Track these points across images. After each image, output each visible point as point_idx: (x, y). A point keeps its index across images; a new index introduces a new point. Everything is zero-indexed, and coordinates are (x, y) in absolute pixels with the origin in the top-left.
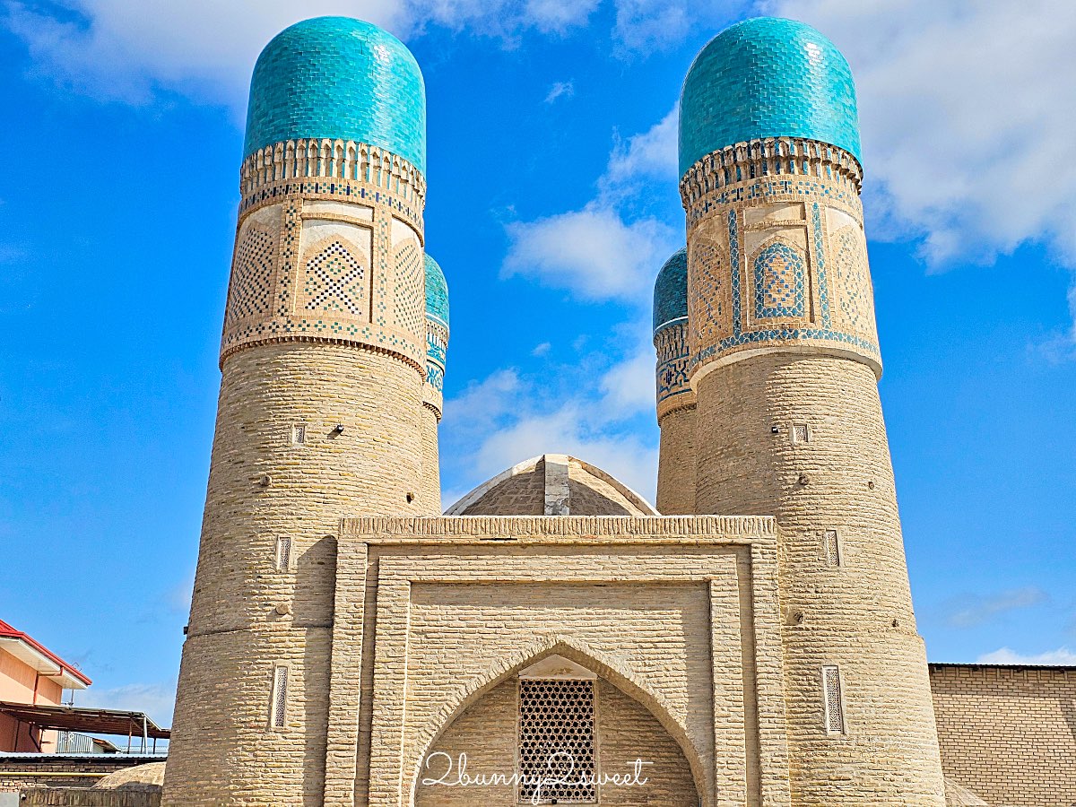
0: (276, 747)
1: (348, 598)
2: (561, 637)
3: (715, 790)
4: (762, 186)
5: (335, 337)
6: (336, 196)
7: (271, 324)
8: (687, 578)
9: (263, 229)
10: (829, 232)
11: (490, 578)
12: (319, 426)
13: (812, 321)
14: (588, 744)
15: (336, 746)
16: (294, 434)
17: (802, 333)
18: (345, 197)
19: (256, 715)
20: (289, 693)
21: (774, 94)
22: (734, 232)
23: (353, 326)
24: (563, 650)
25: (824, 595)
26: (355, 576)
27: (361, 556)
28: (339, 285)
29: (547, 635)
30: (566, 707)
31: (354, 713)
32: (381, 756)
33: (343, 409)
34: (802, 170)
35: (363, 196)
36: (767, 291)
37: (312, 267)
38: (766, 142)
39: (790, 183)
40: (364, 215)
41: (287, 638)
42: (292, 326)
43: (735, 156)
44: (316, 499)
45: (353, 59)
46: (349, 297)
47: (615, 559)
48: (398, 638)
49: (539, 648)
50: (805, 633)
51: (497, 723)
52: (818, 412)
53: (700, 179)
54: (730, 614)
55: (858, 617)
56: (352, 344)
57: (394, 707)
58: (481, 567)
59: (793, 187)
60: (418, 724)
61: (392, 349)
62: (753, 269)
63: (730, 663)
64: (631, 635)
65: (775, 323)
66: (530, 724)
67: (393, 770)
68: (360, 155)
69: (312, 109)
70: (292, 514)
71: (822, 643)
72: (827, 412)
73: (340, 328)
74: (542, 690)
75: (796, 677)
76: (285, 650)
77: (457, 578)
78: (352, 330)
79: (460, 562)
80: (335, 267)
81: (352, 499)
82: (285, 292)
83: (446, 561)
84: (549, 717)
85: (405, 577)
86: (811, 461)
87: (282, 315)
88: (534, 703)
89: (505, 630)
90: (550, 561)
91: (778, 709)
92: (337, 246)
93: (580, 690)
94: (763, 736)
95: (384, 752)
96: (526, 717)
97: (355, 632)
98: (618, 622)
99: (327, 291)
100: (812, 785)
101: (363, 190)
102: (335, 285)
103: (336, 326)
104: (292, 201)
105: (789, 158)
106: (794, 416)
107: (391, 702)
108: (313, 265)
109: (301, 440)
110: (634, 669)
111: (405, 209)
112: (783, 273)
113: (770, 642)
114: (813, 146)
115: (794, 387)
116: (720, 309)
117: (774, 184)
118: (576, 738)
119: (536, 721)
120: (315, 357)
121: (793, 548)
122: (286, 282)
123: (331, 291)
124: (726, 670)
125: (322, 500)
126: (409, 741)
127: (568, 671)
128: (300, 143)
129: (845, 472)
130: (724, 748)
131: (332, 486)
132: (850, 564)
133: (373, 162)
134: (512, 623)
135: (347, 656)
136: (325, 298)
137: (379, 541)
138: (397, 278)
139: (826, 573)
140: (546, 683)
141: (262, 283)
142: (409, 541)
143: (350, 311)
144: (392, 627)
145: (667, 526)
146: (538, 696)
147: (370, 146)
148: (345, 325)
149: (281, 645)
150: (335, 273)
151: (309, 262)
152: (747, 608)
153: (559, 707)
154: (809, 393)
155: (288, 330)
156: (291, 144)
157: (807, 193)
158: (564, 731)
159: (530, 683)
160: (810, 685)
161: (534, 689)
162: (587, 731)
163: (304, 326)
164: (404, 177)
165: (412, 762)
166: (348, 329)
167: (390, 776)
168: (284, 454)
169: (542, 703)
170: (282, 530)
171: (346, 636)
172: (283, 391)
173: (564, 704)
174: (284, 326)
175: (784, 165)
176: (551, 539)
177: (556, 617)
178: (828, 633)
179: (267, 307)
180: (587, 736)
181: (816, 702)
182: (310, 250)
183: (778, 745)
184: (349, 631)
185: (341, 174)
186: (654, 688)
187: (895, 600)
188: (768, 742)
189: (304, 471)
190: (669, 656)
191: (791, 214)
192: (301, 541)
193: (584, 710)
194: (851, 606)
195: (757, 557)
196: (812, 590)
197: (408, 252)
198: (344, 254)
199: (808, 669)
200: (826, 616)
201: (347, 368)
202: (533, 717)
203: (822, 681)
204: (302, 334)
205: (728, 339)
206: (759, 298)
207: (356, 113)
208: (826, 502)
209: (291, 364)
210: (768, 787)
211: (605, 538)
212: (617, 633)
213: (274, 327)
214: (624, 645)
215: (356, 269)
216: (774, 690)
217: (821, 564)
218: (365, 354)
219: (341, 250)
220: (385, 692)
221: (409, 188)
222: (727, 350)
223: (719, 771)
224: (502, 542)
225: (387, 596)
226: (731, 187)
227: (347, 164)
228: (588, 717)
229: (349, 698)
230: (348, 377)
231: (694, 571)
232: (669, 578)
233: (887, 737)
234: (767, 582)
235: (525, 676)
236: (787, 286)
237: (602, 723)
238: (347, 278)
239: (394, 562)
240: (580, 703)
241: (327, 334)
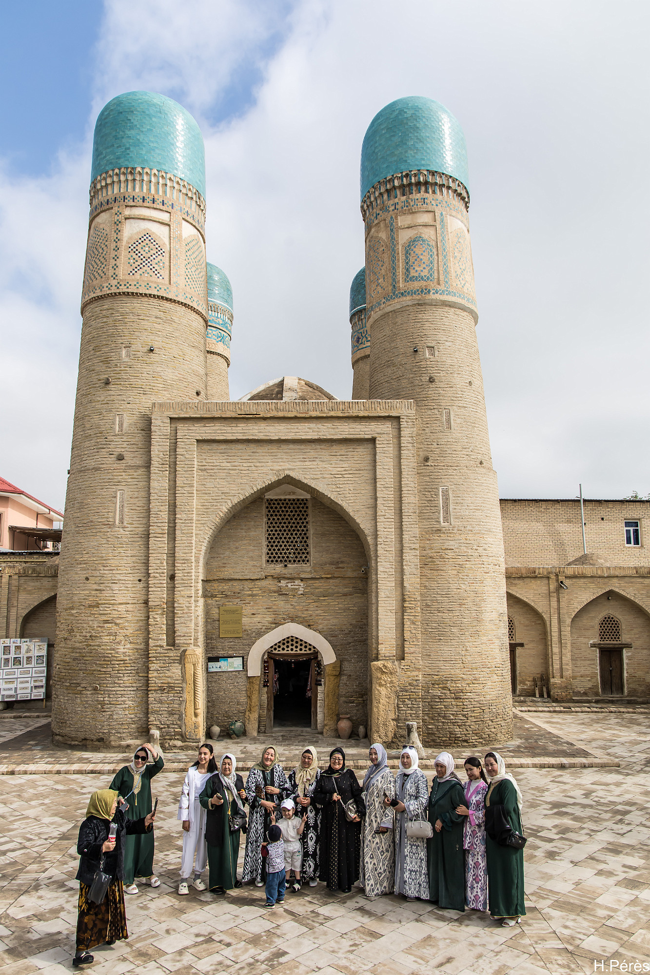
0: (119, 536)
1: (159, 448)
2: (287, 472)
3: (377, 556)
4: (410, 201)
5: (147, 292)
6: (146, 204)
7: (108, 285)
8: (362, 436)
9: (101, 227)
10: (449, 231)
11: (244, 438)
12: (139, 346)
13: (439, 284)
14: (305, 534)
15: (155, 535)
16: (124, 352)
17: (433, 291)
18: (152, 205)
19: (107, 518)
20: (126, 505)
21: (417, 142)
22: (392, 230)
23: (158, 286)
24: (289, 480)
25: (442, 446)
26: (162, 437)
27: (166, 425)
28: (149, 260)
29: (278, 471)
30: (293, 514)
31: (165, 516)
32: (182, 540)
33: (153, 337)
34: (434, 192)
35: (163, 205)
36: (412, 266)
37: (133, 249)
38: (412, 173)
39: (427, 199)
40: (165, 217)
41: (123, 473)
42: (121, 285)
43: (393, 182)
44: (139, 392)
45: (155, 117)
46: (156, 268)
47: (320, 426)
48: (190, 473)
49: (274, 478)
50: (430, 468)
51: (253, 523)
52: (441, 339)
53: (372, 199)
54: (387, 457)
55: (461, 459)
56: (158, 297)
57: (188, 513)
58: (239, 431)
59: (429, 202)
60: (203, 522)
61: (184, 301)
62: (404, 253)
63: (387, 485)
64: (330, 470)
65: (416, 285)
66: (271, 523)
67: (189, 548)
68: (160, 179)
69: (129, 149)
70: (124, 401)
71: (439, 474)
72: (446, 339)
73: (150, 287)
74: (278, 504)
75: (424, 493)
76: (123, 480)
77: (224, 438)
78: (158, 288)
79: (226, 428)
80: (147, 249)
81: (161, 392)
82: (115, 265)
83: (217, 428)
84: (283, 519)
85: (192, 437)
86: (437, 369)
87: (114, 278)
88: (274, 511)
89: (254, 468)
90: (281, 428)
91: (413, 511)
92: (147, 236)
93: (300, 504)
94: (404, 526)
95: (183, 538)
96: (269, 519)
97: (163, 469)
98: (321, 463)
99: (141, 264)
100: (432, 553)
101: (163, 201)
102: (147, 260)
103: (148, 286)
104: (119, 207)
105: (426, 183)
106: (427, 341)
107: (187, 510)
108: (132, 247)
109: (128, 356)
110: (331, 489)
111: (191, 215)
112: (422, 254)
113: (410, 473)
114: (441, 177)
115: (428, 325)
116: (384, 278)
117: (417, 199)
118: (298, 531)
119: (275, 521)
120: (135, 305)
121: (425, 420)
122: (116, 258)
123: (144, 264)
124: (384, 489)
125: (142, 392)
126: (198, 532)
127: (294, 493)
128: (122, 170)
129: (456, 375)
130: (382, 533)
131: (149, 384)
132: (457, 429)
133: (169, 183)
134: (258, 464)
135: (160, 483)
136: (141, 268)
137: (177, 416)
138: (187, 258)
139: (443, 434)
140: (281, 500)
141: (102, 260)
142: (195, 416)
143: (156, 277)
144: (186, 466)
145: (351, 406)
146: (276, 508)
147: (167, 173)
148: (153, 285)
149: (120, 477)
150: (147, 253)
151: (130, 246)
152: (396, 453)
153: (288, 513)
154: (436, 328)
155: (118, 288)
156: (117, 171)
157: (437, 205)
158: (292, 527)
159: (272, 500)
160: (432, 497)
161: (274, 504)
162: (305, 527)
163: (128, 285)
164: (190, 195)
165: (200, 544)
166: (156, 288)
167: (187, 551)
168: (118, 364)
169: (278, 511)
170: (118, 410)
171: (158, 472)
172: (117, 326)
173: (292, 512)
174: (116, 286)
175: (423, 189)
176: (281, 414)
177: (285, 460)
178: (443, 468)
179: (105, 274)
180: (305, 529)
181: (435, 506)
182: (130, 238)
183: (412, 530)
184: (159, 469)
185: (149, 190)
186: (342, 500)
187: (482, 449)
188: (408, 529)
189: (130, 374)
190: (351, 482)
191: (426, 218)
192: (130, 416)
193: (303, 515)
194: (457, 452)
195: (404, 424)
196: (435, 444)
197: (194, 243)
198: (152, 241)
199: (432, 488)
200: (442, 458)
201: (155, 312)
202: (274, 519)
203: (439, 495)
204: (127, 290)
205: (389, 296)
206: (407, 270)
207: (157, 151)
208: (444, 392)
209: (120, 310)
210: (407, 555)
211: (314, 414)
212: (321, 469)
213: (109, 286)
214: (325, 476)
215: (160, 251)
216: (411, 500)
217: (440, 428)
218: (167, 305)
219: (150, 238)
220: (183, 504)
221: (194, 204)
222: (388, 303)
223: (379, 546)
224: (252, 416)
225: (183, 448)
226: (391, 202)
227: (152, 184)
228: (305, 519)
229: (162, 508)
230: (156, 318)
231: (366, 433)
232: (352, 437)
233: (475, 526)
234: (409, 439)
235: (269, 496)
236: (424, 263)
237: (313, 522)
238: (154, 256)
239: (186, 428)
240: (301, 511)
241: (142, 291)
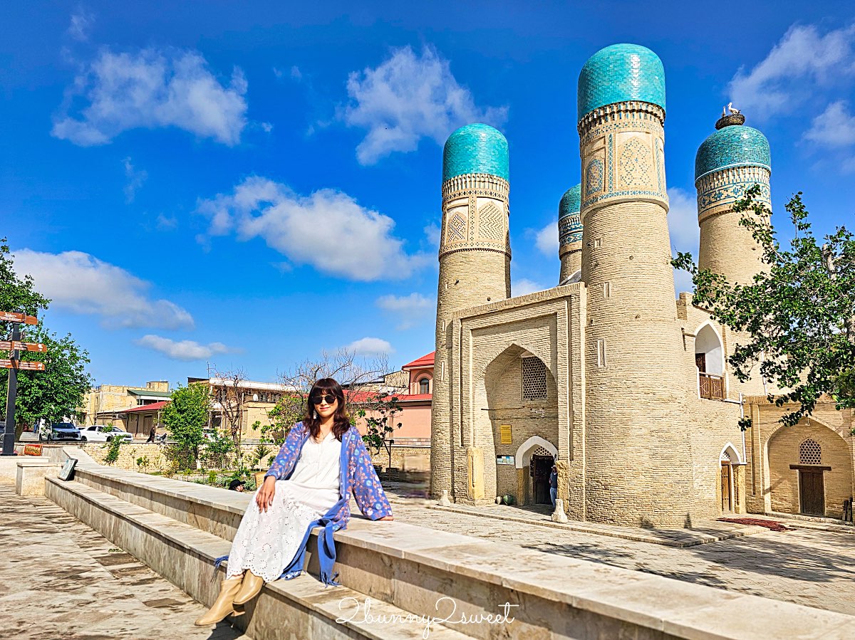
1: (456, 338)
5: (456, 249)
6: (456, 198)
10: (617, 146)
12: (452, 282)
13: (605, 190)
14: (544, 379)
15: (455, 385)
16: (446, 286)
18: (458, 197)
19: (439, 377)
26: (457, 330)
27: (459, 324)
31: (458, 374)
33: (459, 274)
34: (606, 121)
35: (465, 194)
36: (590, 183)
40: (465, 201)
42: (445, 249)
45: (460, 144)
46: (460, 233)
48: (468, 348)
49: (506, 347)
56: (462, 250)
58: (488, 321)
59: (601, 131)
60: (475, 376)
61: (477, 247)
62: (587, 174)
67: (468, 391)
68: (463, 179)
70: (446, 312)
74: (529, 361)
77: (482, 326)
78: (461, 245)
79: (483, 321)
83: (480, 321)
85: (470, 329)
87: (443, 246)
92: (457, 216)
95: (465, 386)
101: (465, 192)
102: (456, 230)
103: (456, 246)
107: (467, 370)
108: (450, 225)
109: (448, 287)
111: (483, 192)
112: (595, 173)
117: (593, 133)
123: (455, 233)
126: (474, 382)
136: (453, 236)
137: (464, 318)
138: (480, 220)
142: (471, 316)
143: (461, 238)
144: (466, 345)
146: (528, 363)
147: (467, 174)
148: (458, 244)
150: (456, 226)
153: (535, 366)
155: (444, 251)
157: (606, 131)
158: (537, 375)
161: (527, 361)
163: (448, 248)
164: (482, 180)
165: (474, 388)
171: (455, 350)
175: (598, 122)
182: (449, 220)
184: (456, 348)
185: (458, 188)
191: (599, 144)
192: (448, 321)
198: (460, 218)
201: (460, 259)
206: (588, 186)
207: (462, 164)
215: (463, 223)
218: (467, 253)
220: (465, 367)
221: (486, 184)
225: (465, 335)
229: (457, 369)
230: (461, 262)
235: (523, 356)
238: (460, 227)
239: (467, 324)
240: (541, 364)
241: (453, 249)
